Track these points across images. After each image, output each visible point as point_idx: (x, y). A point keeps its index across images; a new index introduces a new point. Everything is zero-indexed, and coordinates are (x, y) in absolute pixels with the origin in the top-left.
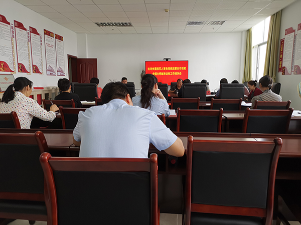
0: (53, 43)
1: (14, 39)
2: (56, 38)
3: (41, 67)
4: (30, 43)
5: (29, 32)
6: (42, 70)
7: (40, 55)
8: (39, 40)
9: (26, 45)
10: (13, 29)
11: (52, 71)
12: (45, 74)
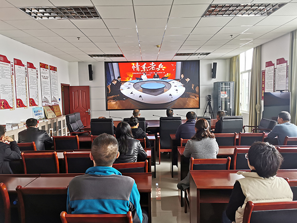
0: (48, 75)
1: (14, 76)
2: (50, 69)
3: (37, 99)
4: (27, 78)
5: (26, 67)
6: (38, 102)
7: (36, 88)
8: (36, 74)
9: (24, 80)
10: (12, 67)
11: (47, 101)
12: (40, 106)
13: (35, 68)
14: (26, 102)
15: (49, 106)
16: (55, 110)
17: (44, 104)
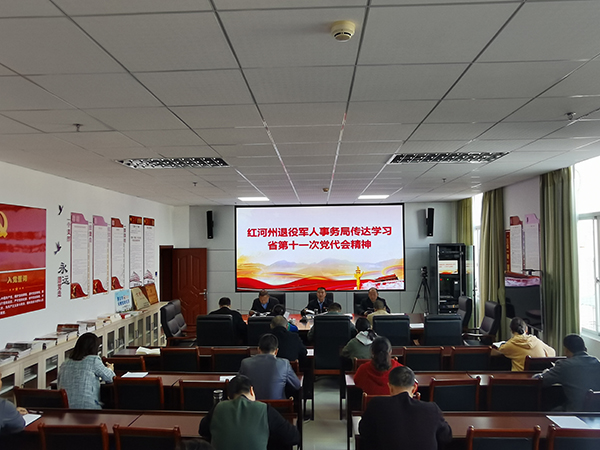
0: (140, 234)
1: (91, 243)
2: (144, 224)
3: (122, 277)
4: (110, 243)
5: (110, 226)
6: (124, 282)
7: (122, 258)
8: (122, 236)
9: (106, 248)
10: (91, 229)
11: (137, 280)
12: (127, 288)
13: (122, 226)
14: (106, 284)
15: (140, 287)
16: (149, 293)
17: (133, 284)
